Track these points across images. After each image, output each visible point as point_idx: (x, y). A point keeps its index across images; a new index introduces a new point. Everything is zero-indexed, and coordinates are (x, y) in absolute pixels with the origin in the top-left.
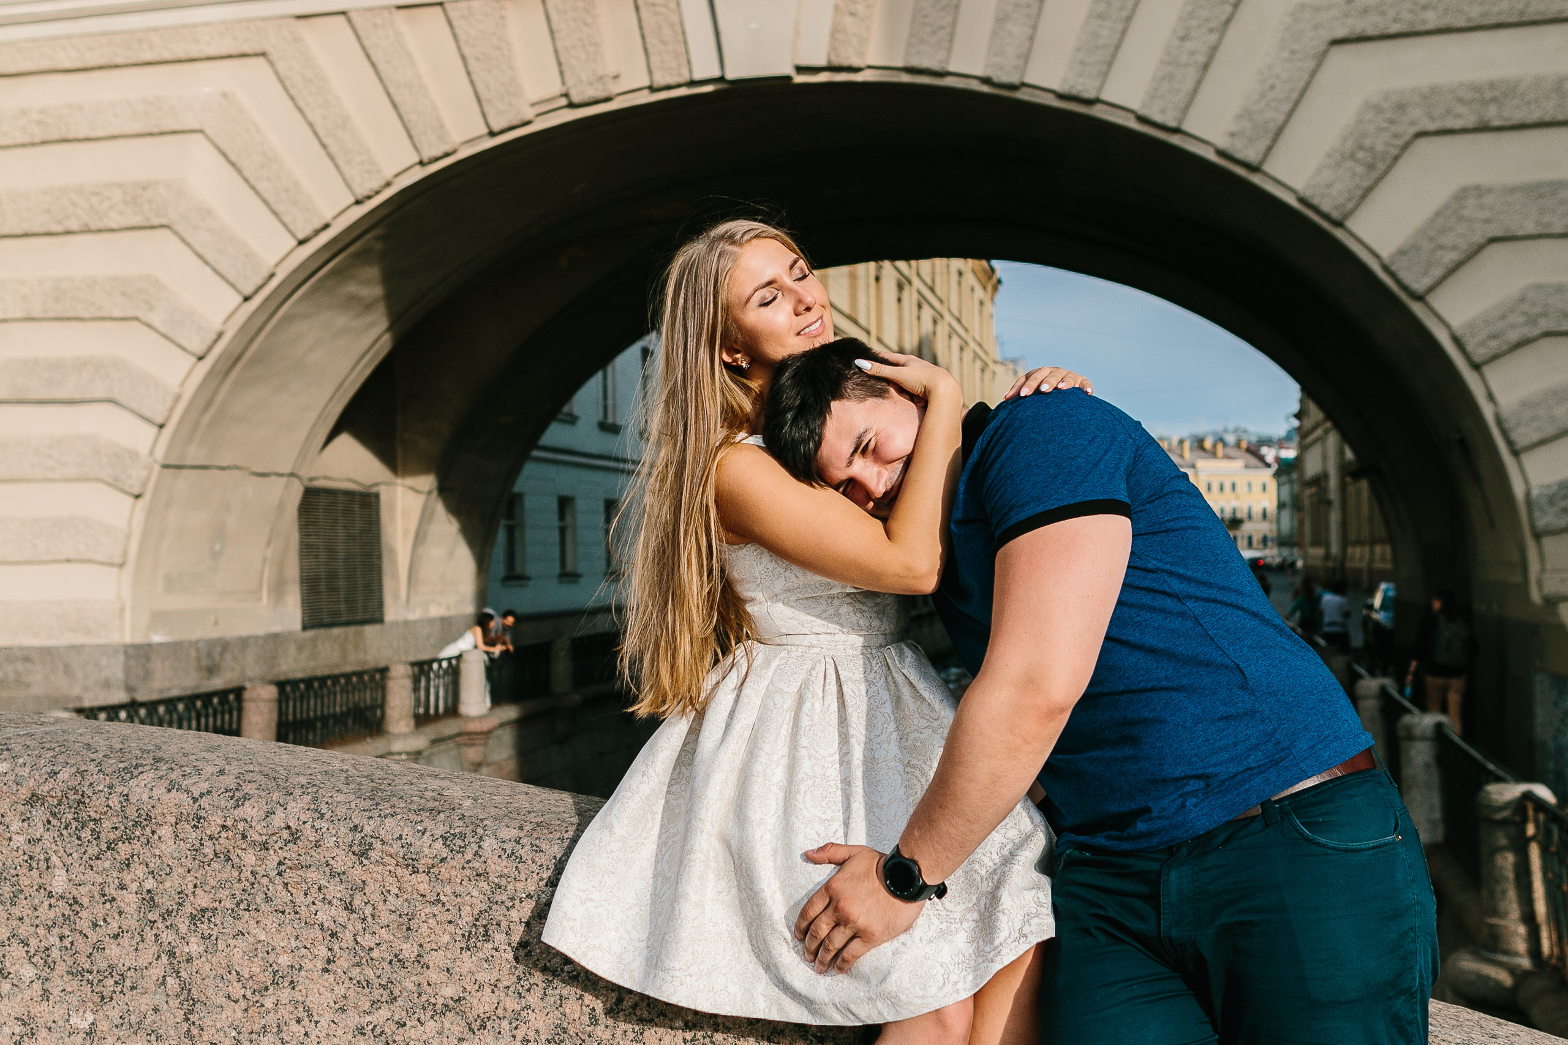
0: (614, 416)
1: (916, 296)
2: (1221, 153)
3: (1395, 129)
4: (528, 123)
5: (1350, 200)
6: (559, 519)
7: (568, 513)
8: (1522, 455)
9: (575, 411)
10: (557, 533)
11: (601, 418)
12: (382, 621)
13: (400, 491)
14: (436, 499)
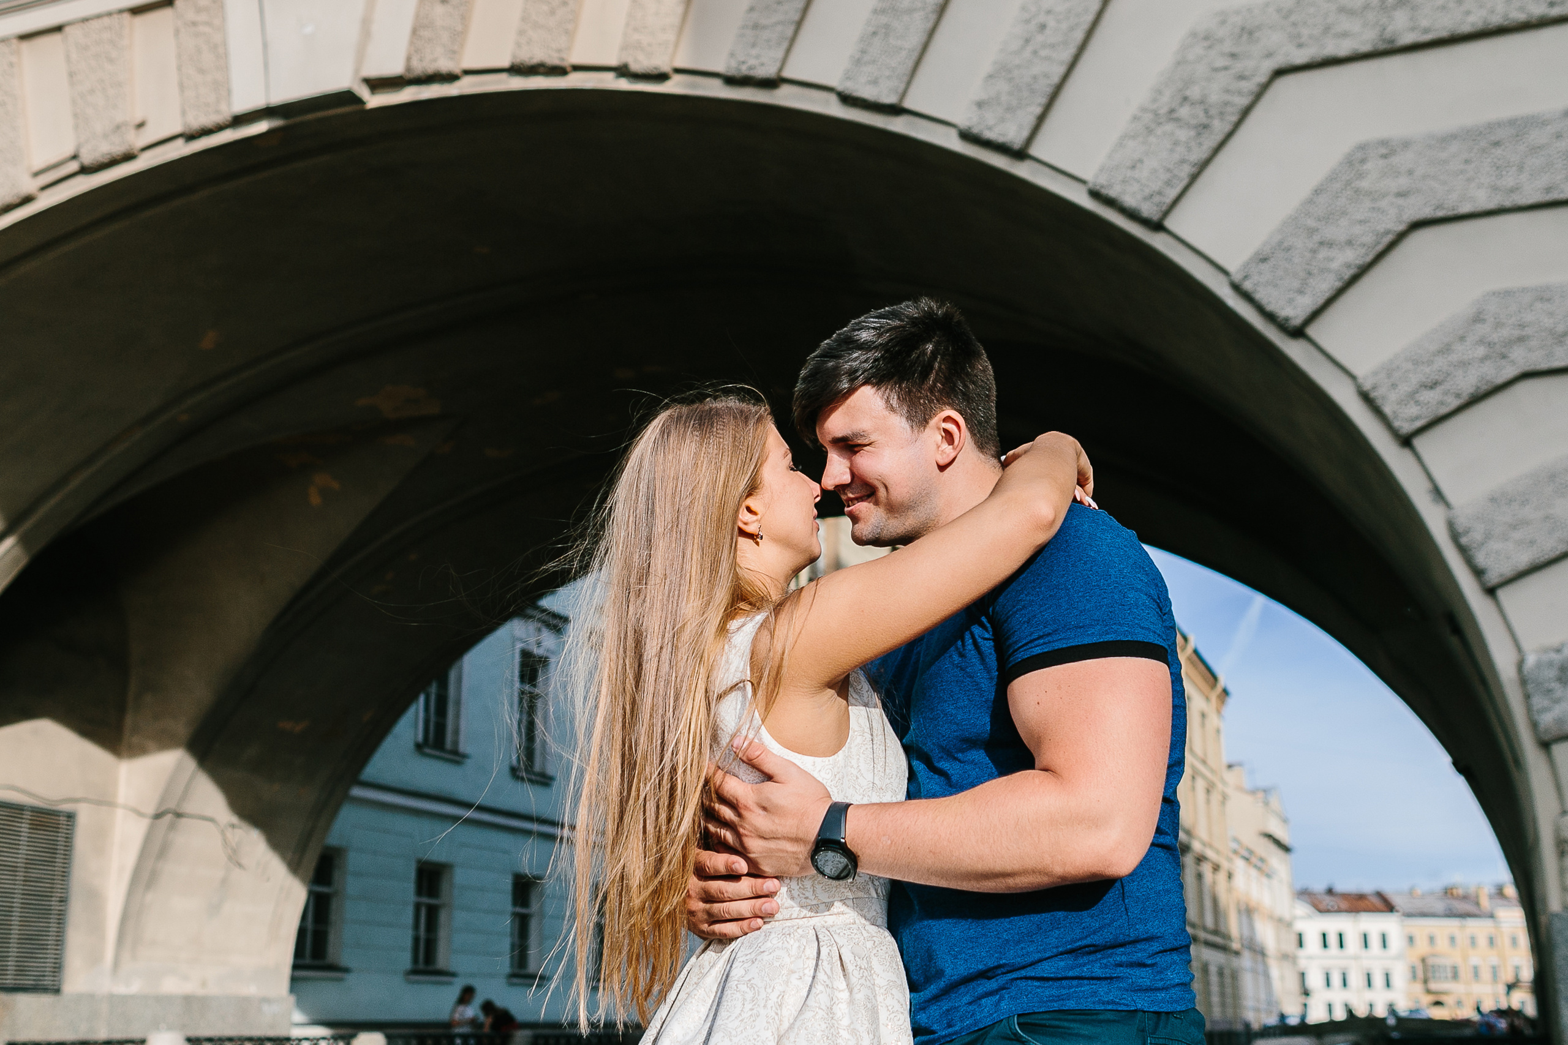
2: (966, 136)
3: (1238, 66)
4: (28, 200)
5: (1168, 183)
6: (419, 891)
7: (445, 886)
8: (1501, 594)
9: (464, 747)
10: (410, 912)
11: (514, 762)
12: (57, 991)
13: (120, 813)
14: (172, 827)
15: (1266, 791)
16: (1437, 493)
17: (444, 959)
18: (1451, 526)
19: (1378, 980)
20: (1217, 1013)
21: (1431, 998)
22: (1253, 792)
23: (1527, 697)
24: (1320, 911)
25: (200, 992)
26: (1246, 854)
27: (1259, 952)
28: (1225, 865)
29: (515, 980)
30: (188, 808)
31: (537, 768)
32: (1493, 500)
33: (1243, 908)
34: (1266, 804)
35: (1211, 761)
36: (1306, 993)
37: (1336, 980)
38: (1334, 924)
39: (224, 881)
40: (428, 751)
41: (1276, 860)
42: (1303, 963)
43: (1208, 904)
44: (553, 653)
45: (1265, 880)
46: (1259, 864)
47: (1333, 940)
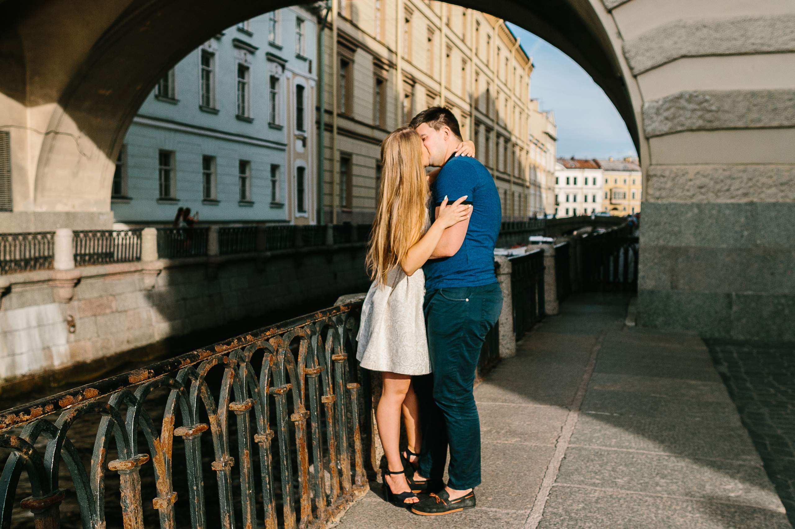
0: (249, 114)
1: (474, 67)
6: (161, 164)
7: (172, 161)
8: (639, 78)
9: (177, 97)
10: (157, 173)
11: (201, 103)
12: (11, 211)
13: (29, 132)
14: (54, 138)
15: (547, 112)
16: (619, 34)
17: (173, 193)
18: (623, 49)
19: (590, 199)
20: (516, 213)
21: (612, 207)
22: (541, 113)
23: (643, 120)
24: (567, 168)
25: (73, 210)
26: (535, 142)
27: (538, 186)
28: (526, 147)
29: (205, 202)
30: (61, 130)
31: (211, 106)
32: (641, 39)
33: (532, 166)
34: (547, 118)
35: (523, 100)
36: (557, 204)
37: (571, 198)
38: (572, 174)
39: (79, 162)
40: (161, 98)
41: (549, 145)
42: (557, 191)
43: (516, 165)
44: (217, 50)
45: (543, 153)
46: (541, 146)
47: (572, 181)
